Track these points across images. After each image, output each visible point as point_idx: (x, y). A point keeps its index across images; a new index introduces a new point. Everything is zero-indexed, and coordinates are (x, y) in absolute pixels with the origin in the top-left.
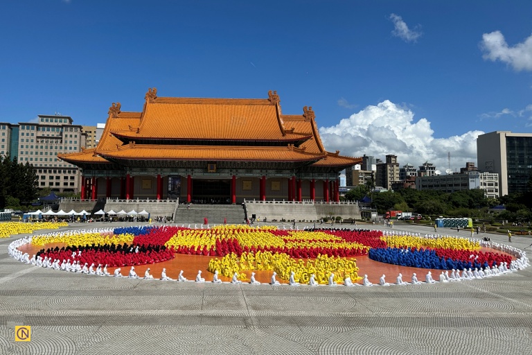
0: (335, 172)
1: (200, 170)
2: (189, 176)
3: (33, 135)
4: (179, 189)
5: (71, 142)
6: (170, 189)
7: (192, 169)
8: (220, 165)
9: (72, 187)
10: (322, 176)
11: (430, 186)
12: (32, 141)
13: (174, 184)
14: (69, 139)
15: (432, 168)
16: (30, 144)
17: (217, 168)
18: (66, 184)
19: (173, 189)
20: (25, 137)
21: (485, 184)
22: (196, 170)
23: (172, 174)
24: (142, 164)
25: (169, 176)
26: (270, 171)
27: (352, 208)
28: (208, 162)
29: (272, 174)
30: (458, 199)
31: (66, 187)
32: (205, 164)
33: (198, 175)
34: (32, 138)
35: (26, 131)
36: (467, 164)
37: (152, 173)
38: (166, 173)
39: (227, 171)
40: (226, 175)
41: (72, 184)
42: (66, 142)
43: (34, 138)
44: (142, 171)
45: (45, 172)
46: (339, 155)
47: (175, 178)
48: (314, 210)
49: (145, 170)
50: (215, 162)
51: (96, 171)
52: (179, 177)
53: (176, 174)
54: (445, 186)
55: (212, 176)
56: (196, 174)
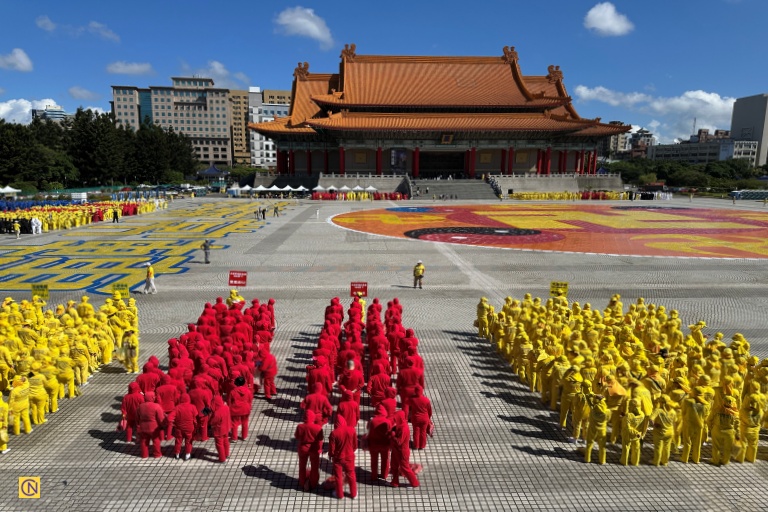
0: (592, 141)
1: (431, 142)
2: (417, 149)
3: (169, 100)
4: (405, 163)
5: (218, 109)
6: (393, 163)
7: (421, 140)
8: (457, 135)
9: (224, 160)
10: (577, 145)
11: (666, 156)
12: (169, 107)
13: (398, 159)
14: (215, 105)
15: (648, 136)
16: (166, 111)
17: (454, 140)
18: (216, 156)
19: (397, 163)
20: (159, 104)
21: (740, 153)
22: (427, 142)
23: (396, 146)
24: (359, 135)
25: (392, 149)
26: (520, 142)
27: (613, 181)
28: (443, 133)
29: (522, 144)
30: (717, 169)
31: (216, 160)
32: (439, 135)
33: (428, 147)
34: (169, 104)
35: (159, 96)
36: (700, 131)
37: (371, 145)
38: (389, 145)
39: (465, 142)
40: (463, 147)
41: (224, 156)
42: (212, 109)
43: (171, 104)
44: (359, 143)
45: (207, 143)
46: (601, 122)
47: (399, 151)
48: (575, 184)
49: (363, 142)
50: (452, 133)
51: (294, 143)
52: (404, 150)
53: (402, 146)
54: (686, 155)
55: (446, 147)
56: (427, 146)
